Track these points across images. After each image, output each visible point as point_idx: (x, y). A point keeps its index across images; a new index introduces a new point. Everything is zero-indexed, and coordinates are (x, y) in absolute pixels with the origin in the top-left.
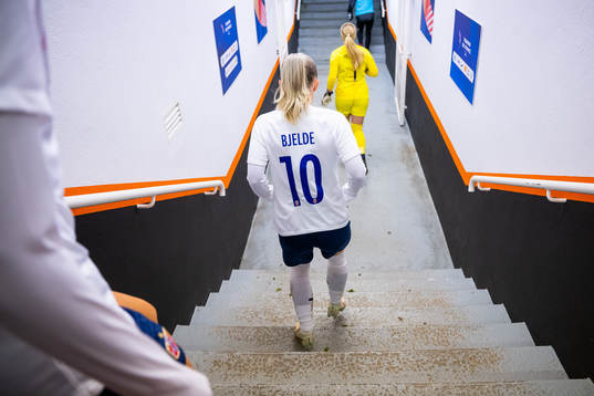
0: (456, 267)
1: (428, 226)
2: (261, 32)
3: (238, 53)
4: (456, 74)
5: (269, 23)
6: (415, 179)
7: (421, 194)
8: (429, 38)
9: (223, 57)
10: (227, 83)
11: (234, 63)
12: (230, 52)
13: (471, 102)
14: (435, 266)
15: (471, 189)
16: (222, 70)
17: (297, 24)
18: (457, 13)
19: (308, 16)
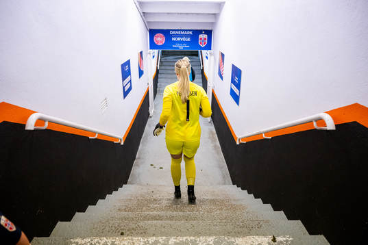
0: (234, 184)
1: (221, 168)
2: (141, 73)
3: (130, 81)
4: (233, 93)
5: (144, 69)
6: (215, 146)
7: (218, 153)
8: (222, 78)
9: (124, 82)
10: (126, 94)
11: (129, 85)
12: (127, 80)
13: (238, 104)
14: (225, 184)
15: (238, 143)
16: (124, 88)
17: (157, 71)
18: (233, 65)
19: (163, 67)
